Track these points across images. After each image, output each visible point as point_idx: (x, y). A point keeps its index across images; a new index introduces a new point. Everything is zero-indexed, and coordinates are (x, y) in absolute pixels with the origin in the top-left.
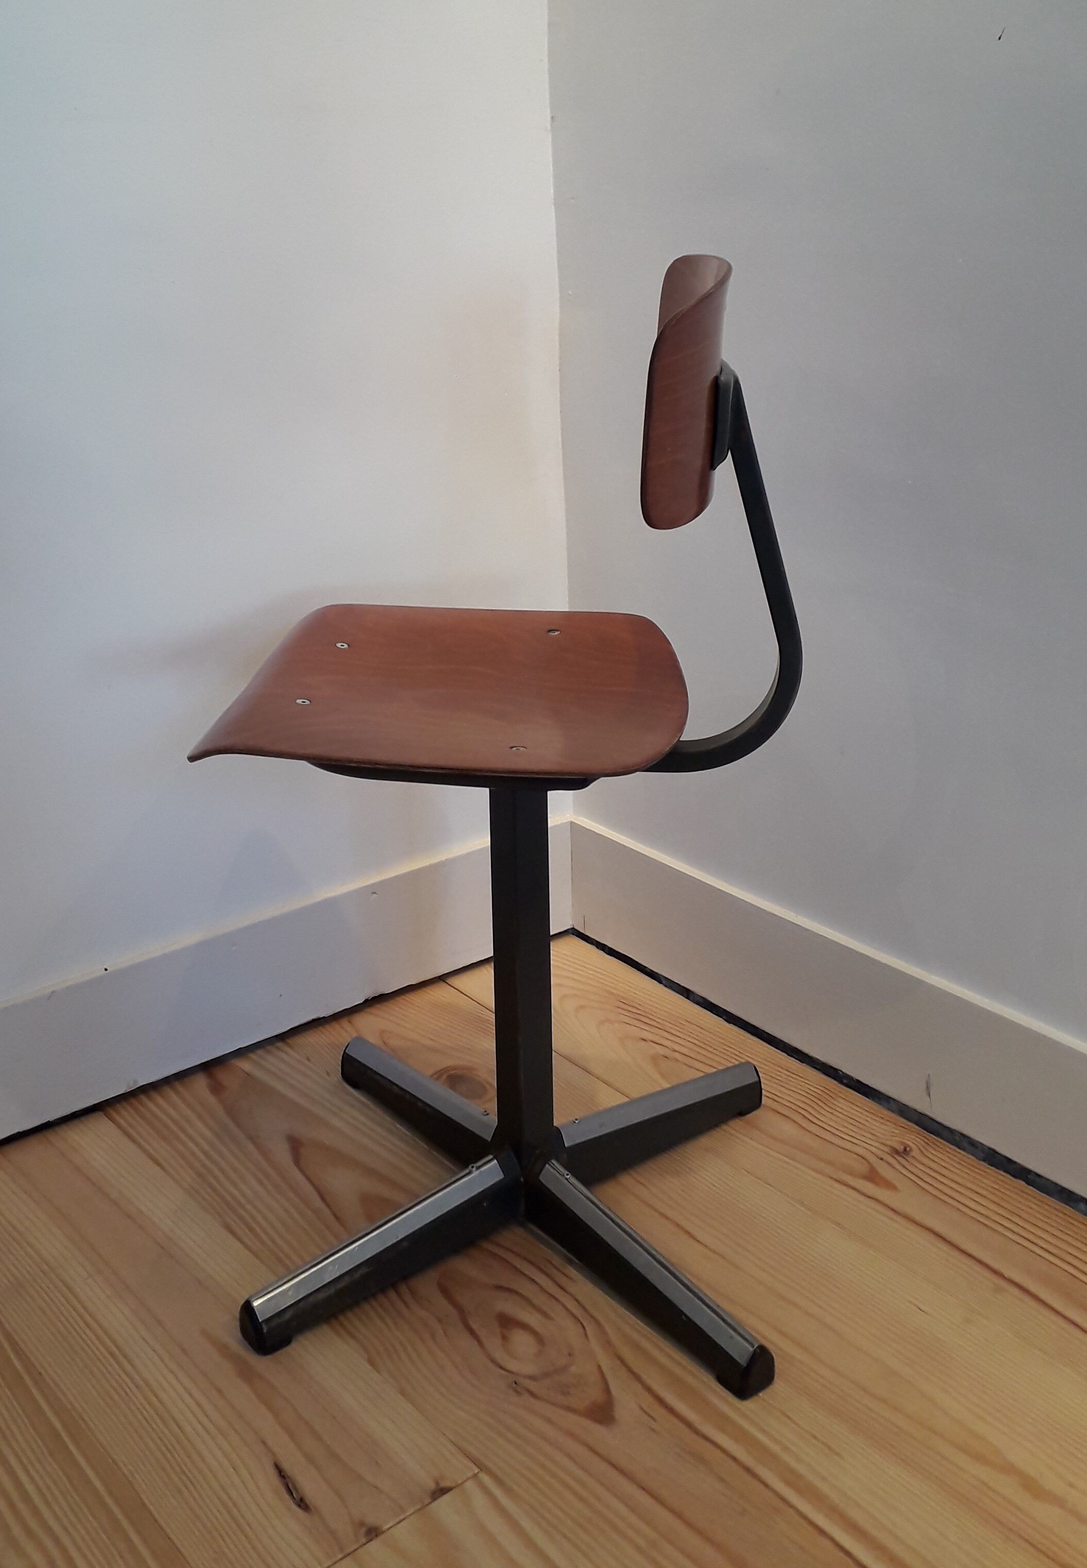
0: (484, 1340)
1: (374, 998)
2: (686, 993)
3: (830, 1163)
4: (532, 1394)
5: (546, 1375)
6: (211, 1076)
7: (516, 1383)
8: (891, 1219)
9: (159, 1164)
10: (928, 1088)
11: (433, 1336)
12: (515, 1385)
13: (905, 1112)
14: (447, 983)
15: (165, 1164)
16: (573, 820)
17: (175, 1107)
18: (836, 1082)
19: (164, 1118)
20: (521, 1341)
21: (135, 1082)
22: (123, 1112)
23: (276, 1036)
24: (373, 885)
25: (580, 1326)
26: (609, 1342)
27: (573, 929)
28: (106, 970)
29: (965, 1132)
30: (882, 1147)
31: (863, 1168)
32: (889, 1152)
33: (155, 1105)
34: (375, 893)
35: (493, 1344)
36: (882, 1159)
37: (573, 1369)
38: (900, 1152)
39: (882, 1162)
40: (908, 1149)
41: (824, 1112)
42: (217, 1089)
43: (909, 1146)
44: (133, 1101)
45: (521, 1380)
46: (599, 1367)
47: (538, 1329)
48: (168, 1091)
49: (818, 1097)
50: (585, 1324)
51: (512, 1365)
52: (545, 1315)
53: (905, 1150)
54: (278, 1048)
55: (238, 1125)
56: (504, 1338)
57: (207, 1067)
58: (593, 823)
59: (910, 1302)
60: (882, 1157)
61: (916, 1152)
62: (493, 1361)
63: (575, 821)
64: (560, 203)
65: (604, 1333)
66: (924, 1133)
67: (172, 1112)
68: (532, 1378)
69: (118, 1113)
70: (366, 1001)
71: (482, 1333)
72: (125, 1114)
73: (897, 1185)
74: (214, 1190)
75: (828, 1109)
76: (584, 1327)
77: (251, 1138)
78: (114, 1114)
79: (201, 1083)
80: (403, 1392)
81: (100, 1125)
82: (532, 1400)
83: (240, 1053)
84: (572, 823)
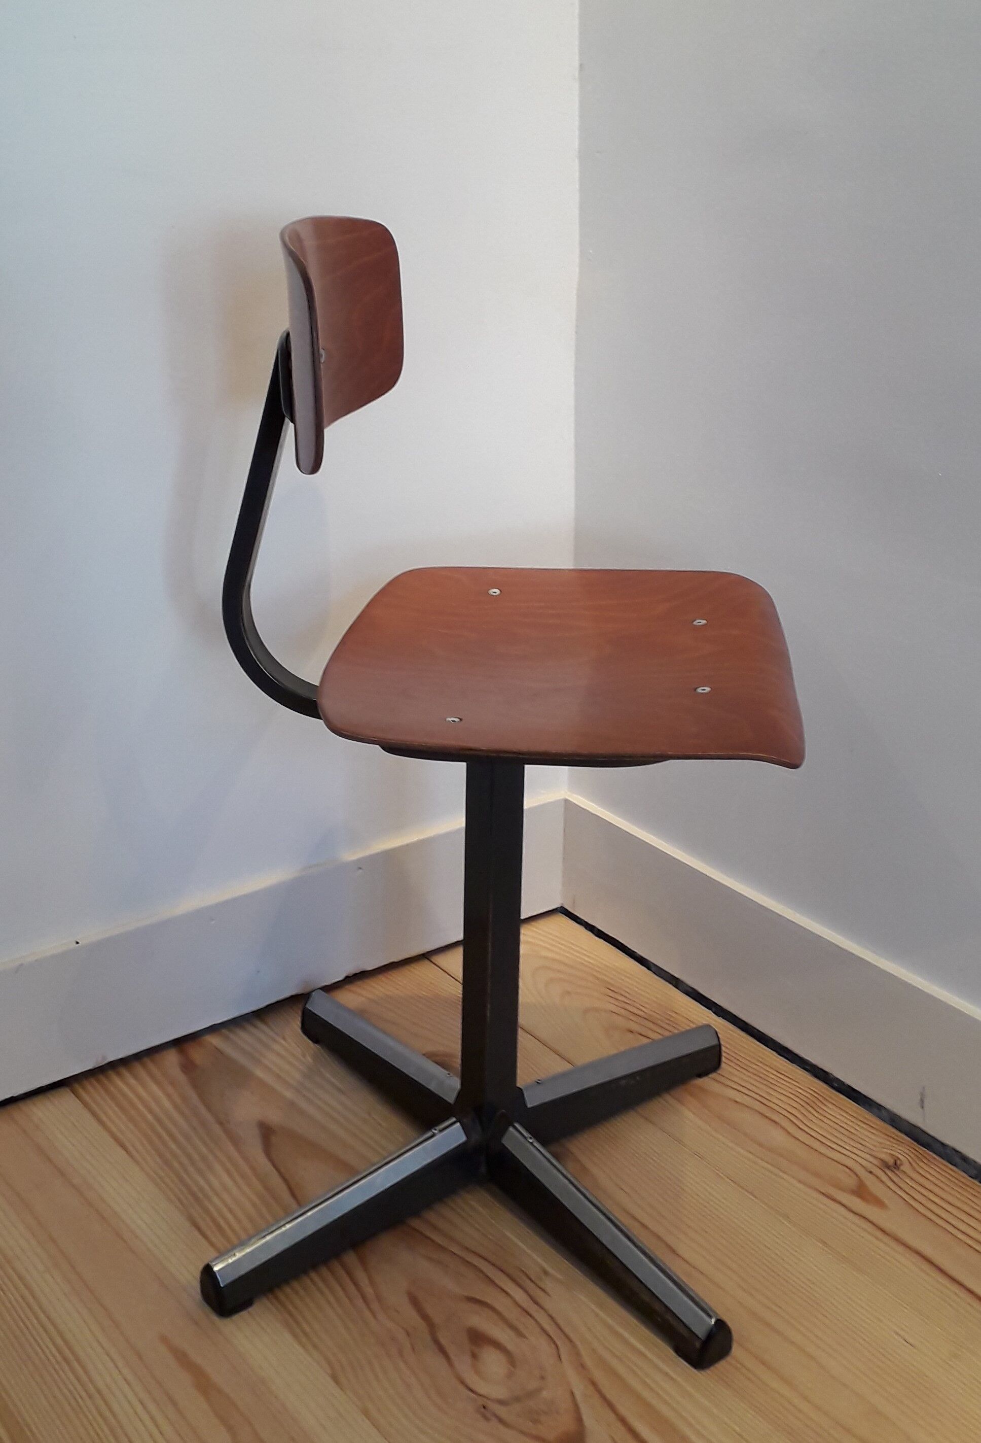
0: (452, 1357)
1: (355, 975)
2: (675, 982)
3: (817, 1175)
4: (501, 1421)
5: (517, 1399)
6: (182, 1052)
7: (484, 1407)
8: (877, 1238)
9: (123, 1146)
10: (922, 1102)
11: (401, 1354)
12: (483, 1410)
13: (895, 1121)
14: (431, 961)
15: (131, 1149)
16: (567, 797)
17: (144, 1085)
18: (825, 1086)
19: (131, 1095)
20: (492, 1361)
21: (104, 1058)
22: (89, 1087)
23: (254, 1012)
24: (359, 860)
25: (553, 1346)
26: (583, 1366)
27: (562, 907)
28: (77, 943)
29: (959, 1148)
30: (871, 1159)
31: (851, 1182)
32: (878, 1165)
33: (123, 1083)
34: (360, 868)
35: (463, 1365)
36: (871, 1172)
37: (545, 1394)
38: (890, 1166)
39: (871, 1175)
40: (898, 1162)
41: (810, 1116)
42: (188, 1067)
43: (898, 1158)
44: (101, 1077)
45: (490, 1405)
46: (572, 1394)
47: (510, 1347)
48: (138, 1068)
49: (805, 1099)
50: (559, 1343)
51: (483, 1388)
52: (520, 1334)
53: (895, 1164)
54: (255, 1027)
55: (208, 1107)
56: (474, 1356)
57: (179, 1043)
58: (589, 802)
59: (897, 1334)
60: (872, 1170)
61: (906, 1167)
62: (463, 1382)
63: (571, 799)
64: (585, 156)
65: (578, 1354)
66: (914, 1145)
67: (140, 1090)
68: (501, 1402)
69: (84, 1088)
70: (347, 977)
71: (451, 1350)
72: (93, 1092)
73: (886, 1201)
74: (182, 1180)
75: (816, 1114)
76: (557, 1346)
77: (221, 1124)
78: (81, 1091)
79: (172, 1058)
80: (366, 1413)
81: (66, 1101)
82: (501, 1427)
83: (213, 1029)
84: (566, 801)
